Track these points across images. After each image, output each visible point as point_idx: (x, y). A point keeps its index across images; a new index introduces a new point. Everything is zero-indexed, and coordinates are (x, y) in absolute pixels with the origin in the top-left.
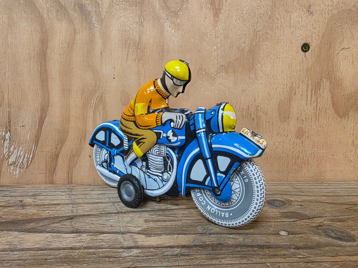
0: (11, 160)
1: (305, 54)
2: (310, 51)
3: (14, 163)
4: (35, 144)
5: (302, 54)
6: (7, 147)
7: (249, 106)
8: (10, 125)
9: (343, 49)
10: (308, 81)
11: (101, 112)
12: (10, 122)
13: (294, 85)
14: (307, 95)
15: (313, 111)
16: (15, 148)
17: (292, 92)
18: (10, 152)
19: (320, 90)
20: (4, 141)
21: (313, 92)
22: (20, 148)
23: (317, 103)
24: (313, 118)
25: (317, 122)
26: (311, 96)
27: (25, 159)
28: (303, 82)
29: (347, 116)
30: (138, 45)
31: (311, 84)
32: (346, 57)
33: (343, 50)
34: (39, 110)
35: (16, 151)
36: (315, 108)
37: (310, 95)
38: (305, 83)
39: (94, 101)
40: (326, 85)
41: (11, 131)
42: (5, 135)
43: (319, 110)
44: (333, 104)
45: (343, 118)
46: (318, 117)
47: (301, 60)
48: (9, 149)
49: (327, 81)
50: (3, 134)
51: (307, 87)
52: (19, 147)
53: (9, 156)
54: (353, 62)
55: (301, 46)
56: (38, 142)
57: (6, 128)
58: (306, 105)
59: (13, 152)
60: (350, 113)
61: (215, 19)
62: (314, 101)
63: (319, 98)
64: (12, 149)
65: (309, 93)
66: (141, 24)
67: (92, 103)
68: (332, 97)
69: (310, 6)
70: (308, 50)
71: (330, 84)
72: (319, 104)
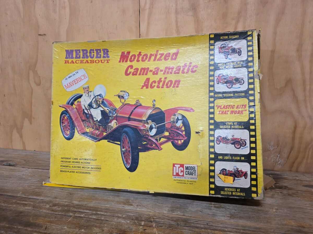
0: (279, 163)
3: (280, 164)
6: (278, 159)
8: (280, 152)
16: (280, 159)
20: (277, 157)
22: (282, 160)
27: (283, 163)
34: (290, 149)
35: (281, 160)
41: (280, 154)
42: (278, 155)
53: (278, 162)
56: (288, 158)
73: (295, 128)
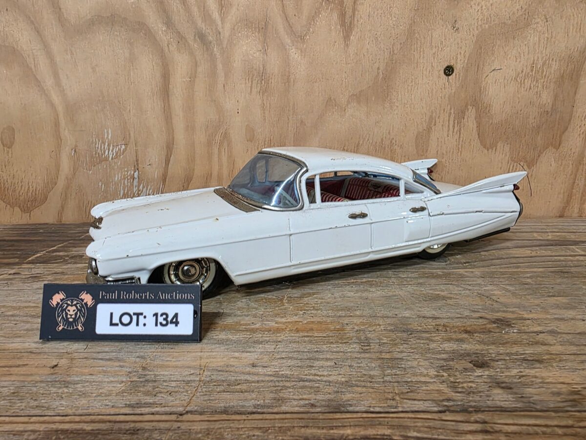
1: (448, 78)
2: (454, 74)
4: (163, 182)
5: (444, 79)
6: (136, 186)
7: (382, 140)
8: (138, 164)
9: (493, 70)
10: (451, 109)
11: (226, 149)
12: (137, 161)
13: (434, 114)
14: (449, 126)
15: (456, 143)
17: (431, 122)
18: (140, 190)
19: (464, 119)
20: (133, 180)
21: (456, 121)
22: (149, 187)
23: (460, 134)
24: (455, 151)
25: (459, 155)
26: (454, 126)
28: (444, 111)
29: (494, 148)
30: (262, 75)
31: (454, 113)
32: (496, 80)
33: (493, 72)
34: (165, 148)
36: (458, 140)
37: (452, 125)
38: (447, 112)
39: (218, 138)
40: (471, 113)
41: (139, 169)
42: (134, 174)
43: (462, 141)
44: (479, 134)
45: (490, 150)
46: (460, 150)
47: (443, 86)
48: (139, 187)
49: (473, 108)
50: (132, 173)
51: (449, 116)
52: (147, 186)
54: (505, 86)
55: (443, 69)
56: (165, 181)
57: (134, 167)
58: (448, 136)
59: (142, 191)
60: (499, 144)
61: (345, 42)
62: (457, 132)
63: (462, 129)
64: (141, 187)
65: (451, 123)
66: (265, 52)
67: (217, 139)
68: (477, 127)
69: (456, 21)
70: (452, 73)
71: (476, 113)
72: (462, 135)
73: (166, 77)
